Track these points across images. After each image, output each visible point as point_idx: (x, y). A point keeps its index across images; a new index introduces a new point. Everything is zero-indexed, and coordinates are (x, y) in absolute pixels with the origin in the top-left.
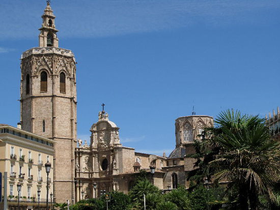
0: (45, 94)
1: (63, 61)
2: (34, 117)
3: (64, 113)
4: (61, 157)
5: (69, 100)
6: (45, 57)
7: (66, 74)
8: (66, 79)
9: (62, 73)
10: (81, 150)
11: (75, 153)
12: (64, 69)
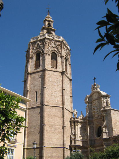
0: (38, 70)
1: (55, 44)
2: (28, 90)
3: (55, 84)
4: (51, 123)
5: (60, 74)
6: (39, 42)
7: (57, 54)
8: (58, 57)
9: (54, 52)
10: (76, 119)
11: (71, 122)
12: (56, 49)
